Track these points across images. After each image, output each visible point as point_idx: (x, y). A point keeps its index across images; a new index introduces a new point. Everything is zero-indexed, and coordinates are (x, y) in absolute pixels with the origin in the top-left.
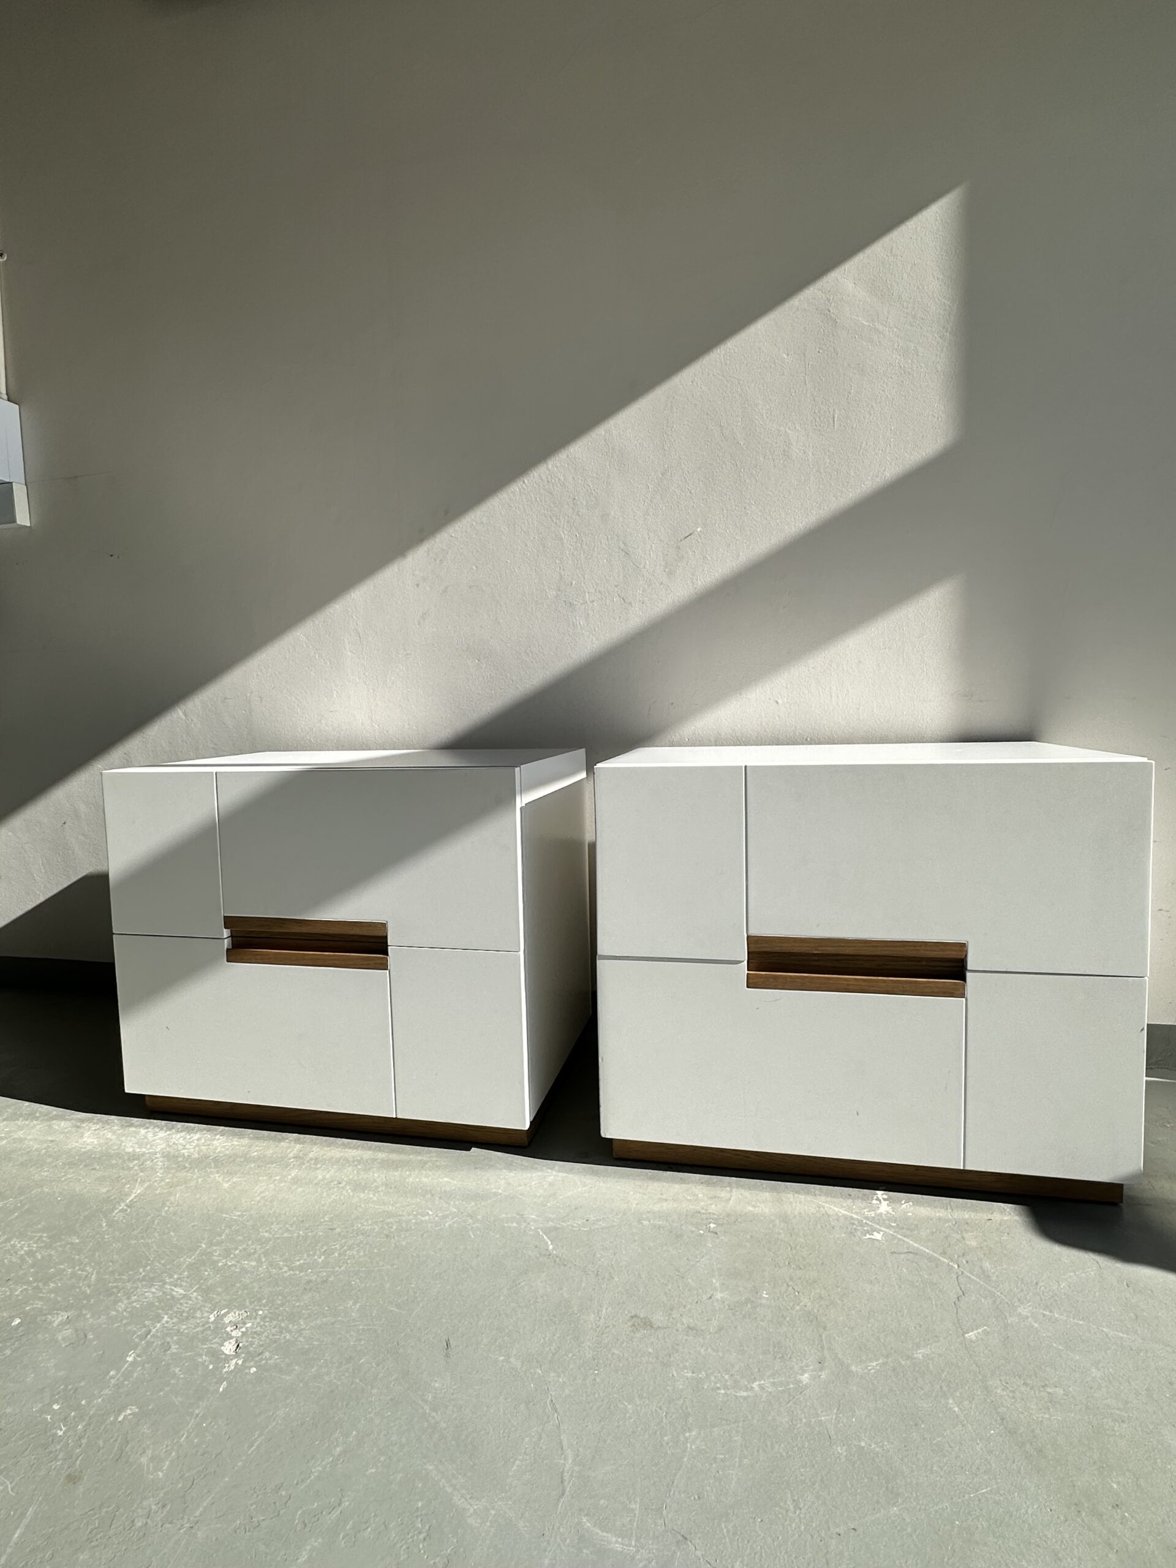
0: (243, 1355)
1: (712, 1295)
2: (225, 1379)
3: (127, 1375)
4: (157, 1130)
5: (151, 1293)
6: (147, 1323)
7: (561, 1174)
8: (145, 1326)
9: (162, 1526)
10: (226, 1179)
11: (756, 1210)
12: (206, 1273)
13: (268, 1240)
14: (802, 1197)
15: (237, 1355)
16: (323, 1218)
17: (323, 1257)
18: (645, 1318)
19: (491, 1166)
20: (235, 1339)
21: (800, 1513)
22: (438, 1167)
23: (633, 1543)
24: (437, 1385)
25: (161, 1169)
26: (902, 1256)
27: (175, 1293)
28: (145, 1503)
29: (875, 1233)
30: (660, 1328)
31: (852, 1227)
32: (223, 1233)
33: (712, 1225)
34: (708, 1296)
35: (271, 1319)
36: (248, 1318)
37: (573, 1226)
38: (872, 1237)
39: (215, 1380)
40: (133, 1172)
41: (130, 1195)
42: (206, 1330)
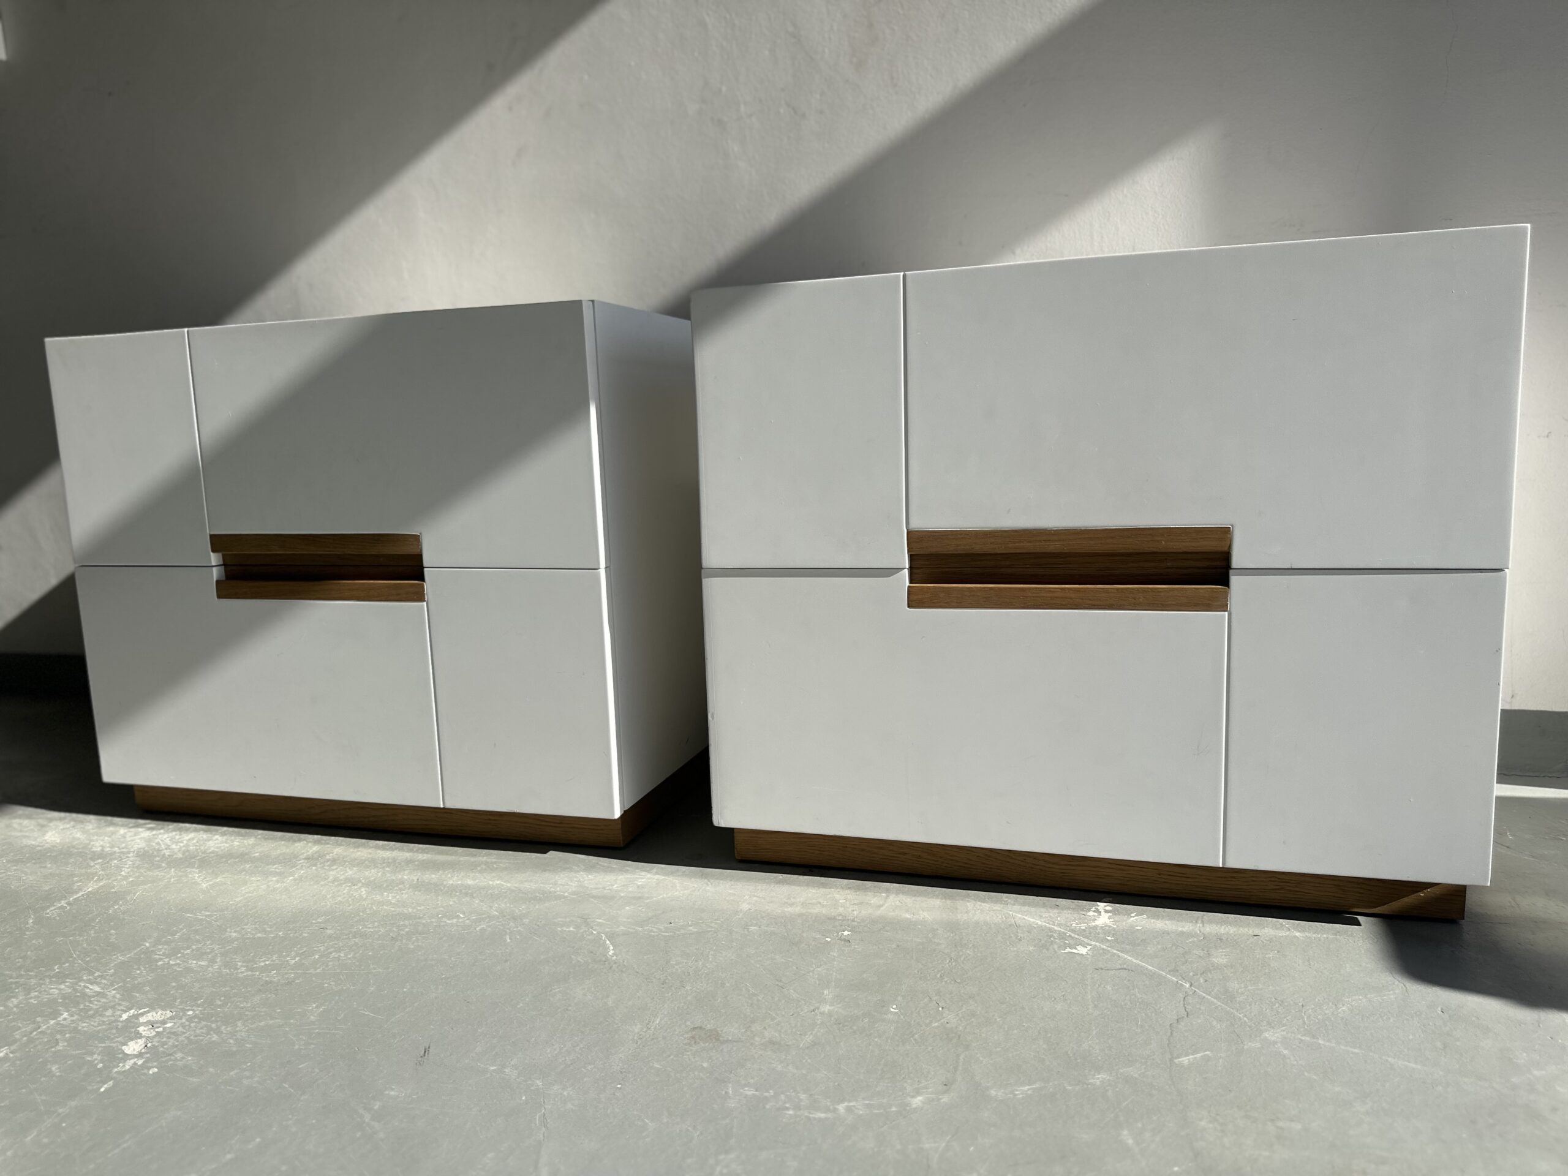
1: (817, 1008)
2: (113, 1079)
5: (56, 990)
6: (39, 1019)
8: (34, 1022)
11: (916, 918)
13: (234, 940)
14: (986, 906)
15: (140, 1055)
16: (317, 918)
17: (298, 958)
18: (712, 1030)
19: (565, 869)
20: (143, 1040)
25: (129, 867)
27: (88, 991)
29: (1079, 947)
30: (728, 1041)
31: (1046, 939)
32: (177, 932)
33: (846, 933)
34: (812, 1008)
35: (200, 1019)
36: (171, 1018)
37: (652, 931)
38: (1074, 951)
39: (99, 1079)
40: (92, 870)
41: (77, 893)
42: (111, 1028)
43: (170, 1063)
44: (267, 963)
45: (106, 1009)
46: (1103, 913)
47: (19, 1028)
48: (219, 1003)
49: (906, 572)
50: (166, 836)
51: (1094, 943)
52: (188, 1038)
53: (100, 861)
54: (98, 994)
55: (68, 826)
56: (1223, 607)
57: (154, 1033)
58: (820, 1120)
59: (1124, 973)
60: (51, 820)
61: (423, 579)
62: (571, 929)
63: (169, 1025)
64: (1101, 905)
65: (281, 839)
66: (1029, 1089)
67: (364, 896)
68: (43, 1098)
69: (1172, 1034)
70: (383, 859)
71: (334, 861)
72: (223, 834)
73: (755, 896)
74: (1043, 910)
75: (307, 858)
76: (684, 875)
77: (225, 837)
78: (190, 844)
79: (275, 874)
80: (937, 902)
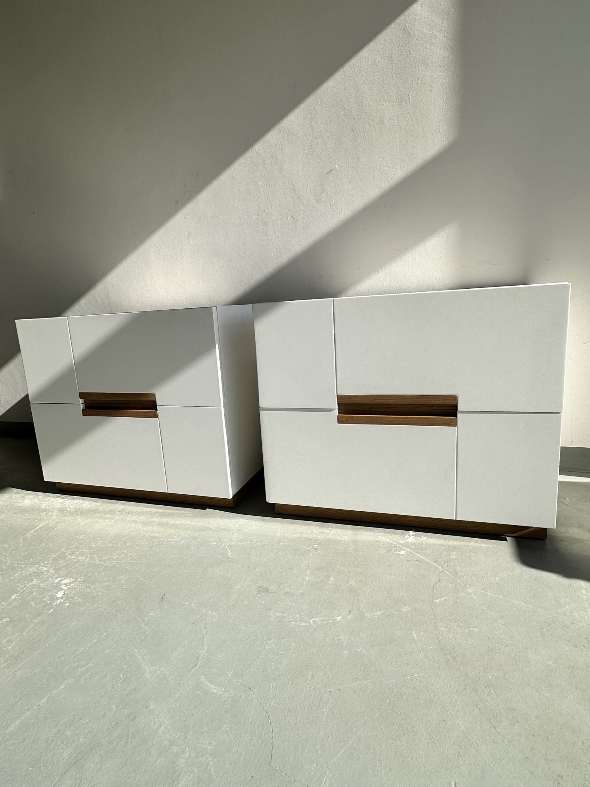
0: (65, 598)
2: (53, 608)
3: (10, 604)
5: (32, 570)
6: (26, 582)
8: (24, 584)
10: (83, 521)
11: (342, 539)
12: (60, 562)
13: (94, 548)
14: (368, 533)
15: (62, 598)
16: (123, 538)
17: (117, 556)
18: (266, 588)
19: (214, 516)
20: (64, 591)
21: (313, 681)
23: (223, 690)
24: (152, 614)
25: (55, 515)
26: (412, 562)
27: (43, 570)
29: (402, 551)
30: (272, 592)
31: (390, 548)
32: (74, 544)
33: (316, 546)
34: (302, 578)
35: (83, 582)
36: (73, 582)
37: (244, 545)
38: (400, 553)
39: (48, 608)
40: (42, 517)
41: (37, 527)
42: (52, 586)
43: (73, 601)
44: (106, 558)
45: (49, 578)
46: (411, 536)
47: (19, 586)
48: (89, 575)
49: (337, 410)
50: (68, 501)
51: (407, 549)
52: (79, 590)
53: (45, 513)
54: (47, 571)
55: (33, 497)
56: (455, 425)
57: (67, 588)
58: (304, 626)
59: (417, 563)
60: (26, 494)
61: (157, 410)
62: (215, 543)
63: (72, 585)
64: (411, 533)
65: (109, 503)
66: (380, 613)
67: (140, 528)
68: (29, 616)
69: (433, 589)
70: (147, 512)
71: (129, 513)
72: (89, 501)
73: (282, 529)
74: (389, 535)
75: (119, 511)
76: (256, 520)
77: (89, 502)
78: (77, 505)
79: (107, 518)
80: (350, 532)
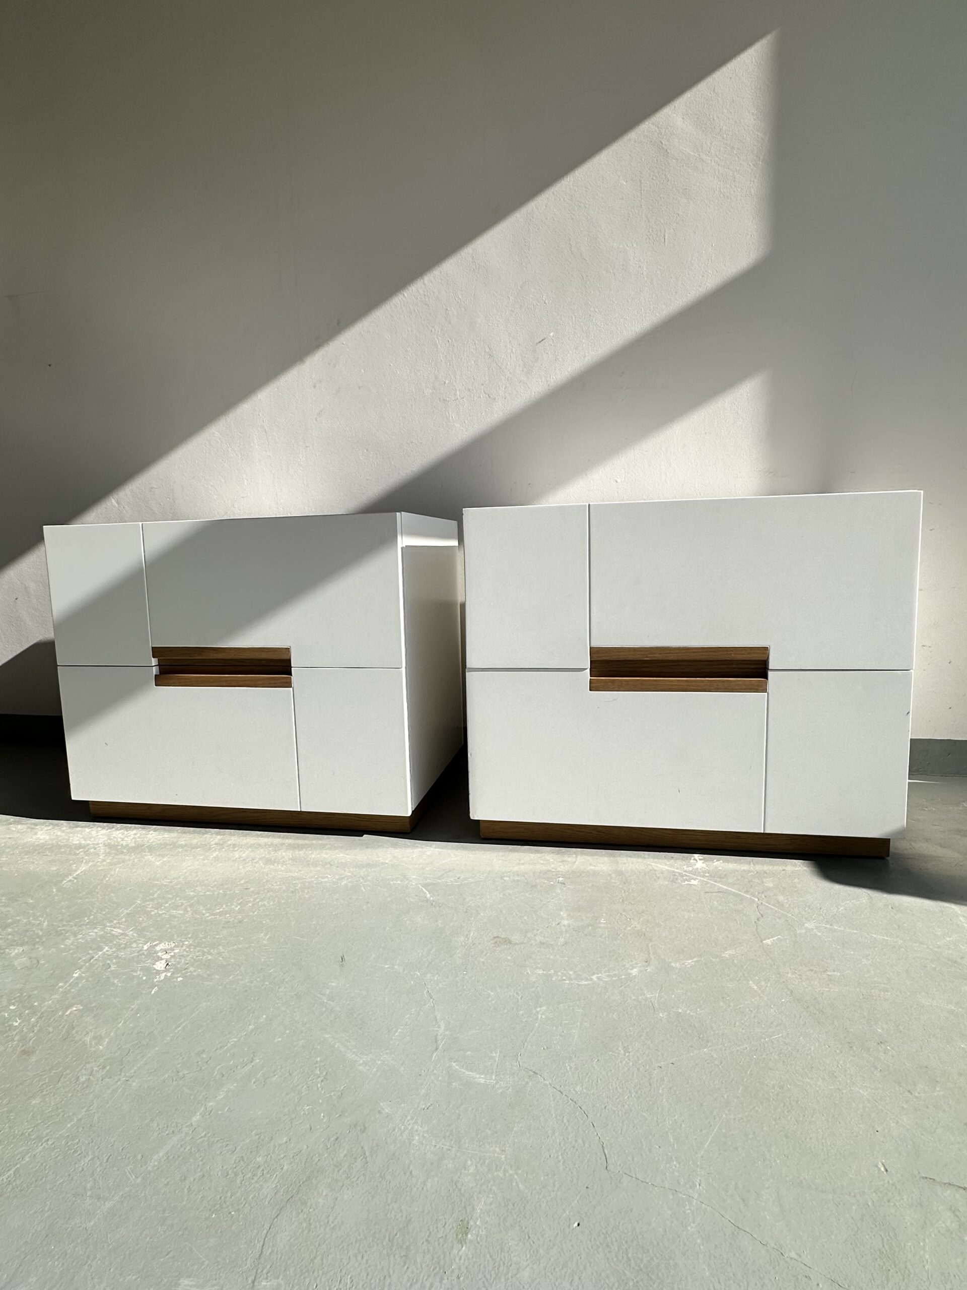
0: (172, 970)
1: (561, 922)
2: (156, 986)
3: (72, 985)
4: (100, 829)
5: (94, 933)
6: (90, 952)
7: (437, 850)
8: (89, 954)
9: (102, 1080)
10: (158, 859)
11: (597, 869)
12: (141, 919)
13: (193, 897)
14: (634, 860)
15: (166, 970)
16: (240, 881)
17: (239, 907)
18: (505, 938)
19: (379, 846)
20: (164, 961)
21: (628, 1056)
22: (336, 848)
23: (494, 1077)
24: (333, 984)
25: (103, 854)
26: (714, 894)
27: (114, 932)
28: (88, 1066)
29: (692, 881)
30: (516, 944)
31: (674, 878)
32: (154, 893)
33: (561, 879)
35: (195, 947)
36: (176, 946)
37: (447, 882)
38: (689, 883)
39: (148, 986)
40: (79, 856)
41: (76, 871)
42: (141, 955)
43: (189, 974)
45: (131, 943)
46: (698, 860)
47: (81, 958)
48: (202, 936)
49: (588, 670)
50: (118, 832)
51: (699, 878)
53: (82, 850)
54: (122, 934)
56: (765, 690)
57: (169, 957)
58: (585, 985)
59: (721, 894)
61: (291, 675)
62: (399, 882)
63: (176, 951)
64: (696, 856)
66: (692, 962)
67: (263, 867)
68: (117, 999)
69: (757, 927)
70: (264, 843)
71: (234, 845)
73: (500, 859)
74: (666, 860)
75: (216, 844)
76: (453, 848)
77: (157, 833)
78: (137, 837)
79: (200, 855)
80: (605, 859)
